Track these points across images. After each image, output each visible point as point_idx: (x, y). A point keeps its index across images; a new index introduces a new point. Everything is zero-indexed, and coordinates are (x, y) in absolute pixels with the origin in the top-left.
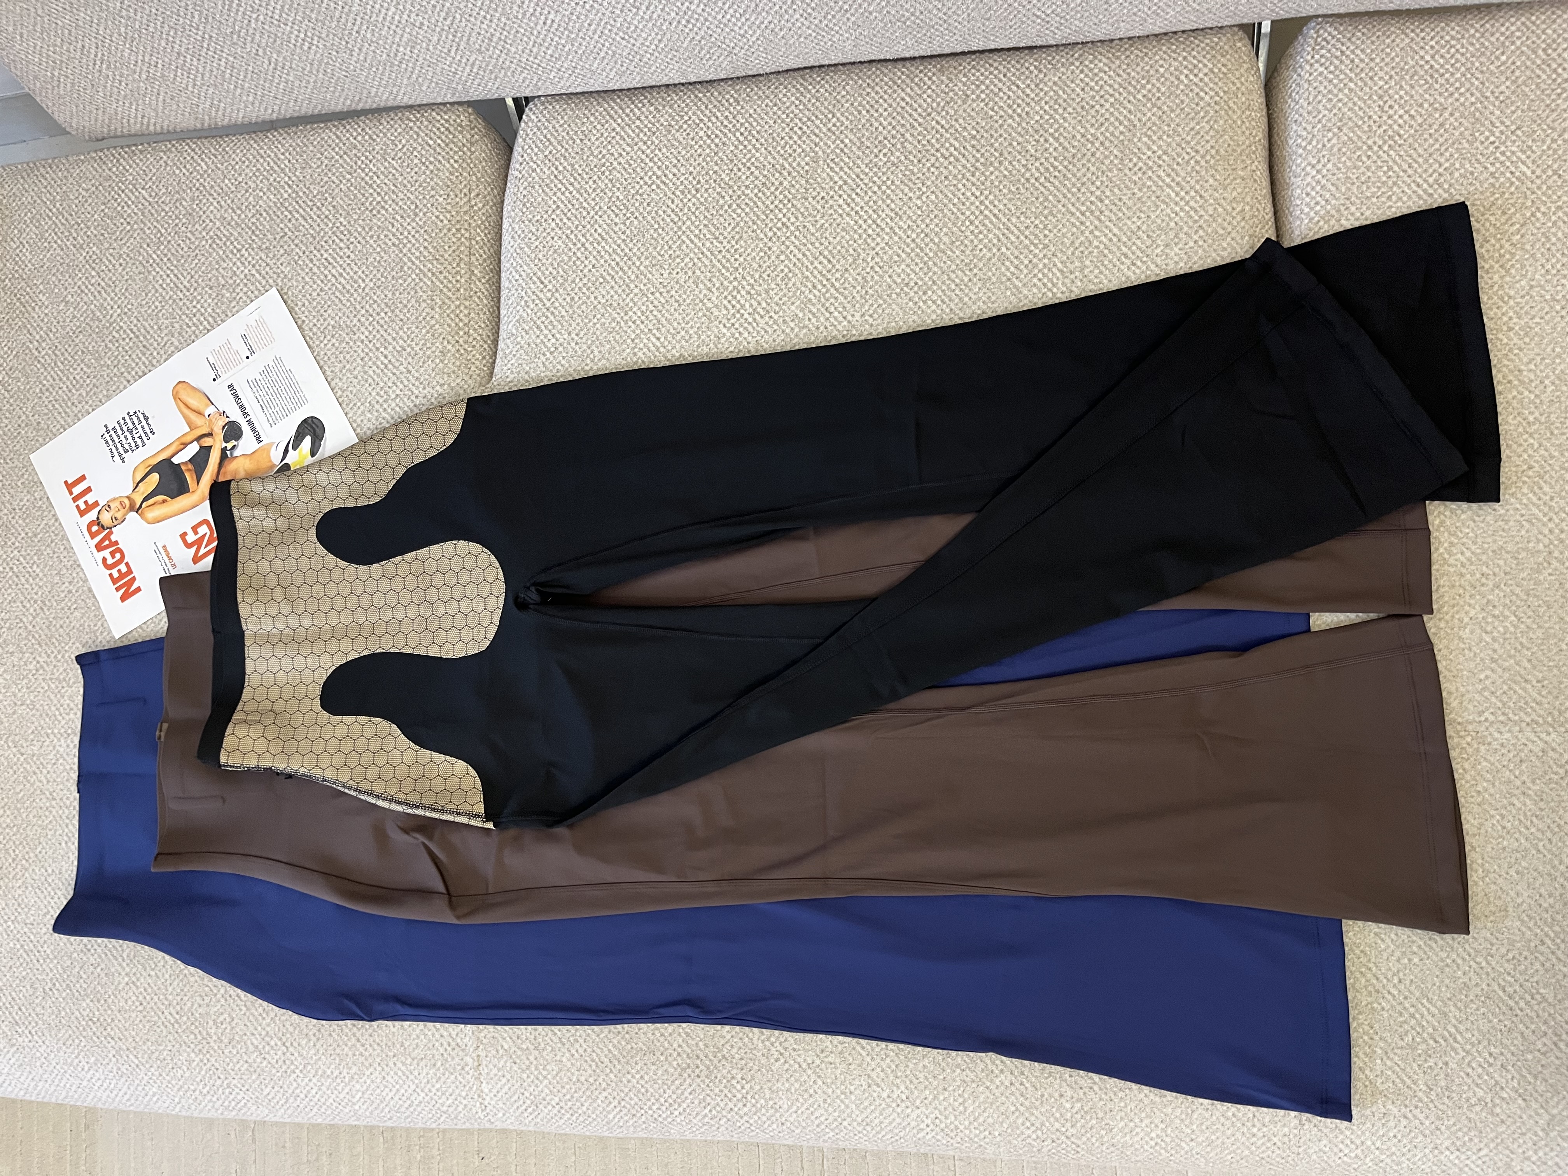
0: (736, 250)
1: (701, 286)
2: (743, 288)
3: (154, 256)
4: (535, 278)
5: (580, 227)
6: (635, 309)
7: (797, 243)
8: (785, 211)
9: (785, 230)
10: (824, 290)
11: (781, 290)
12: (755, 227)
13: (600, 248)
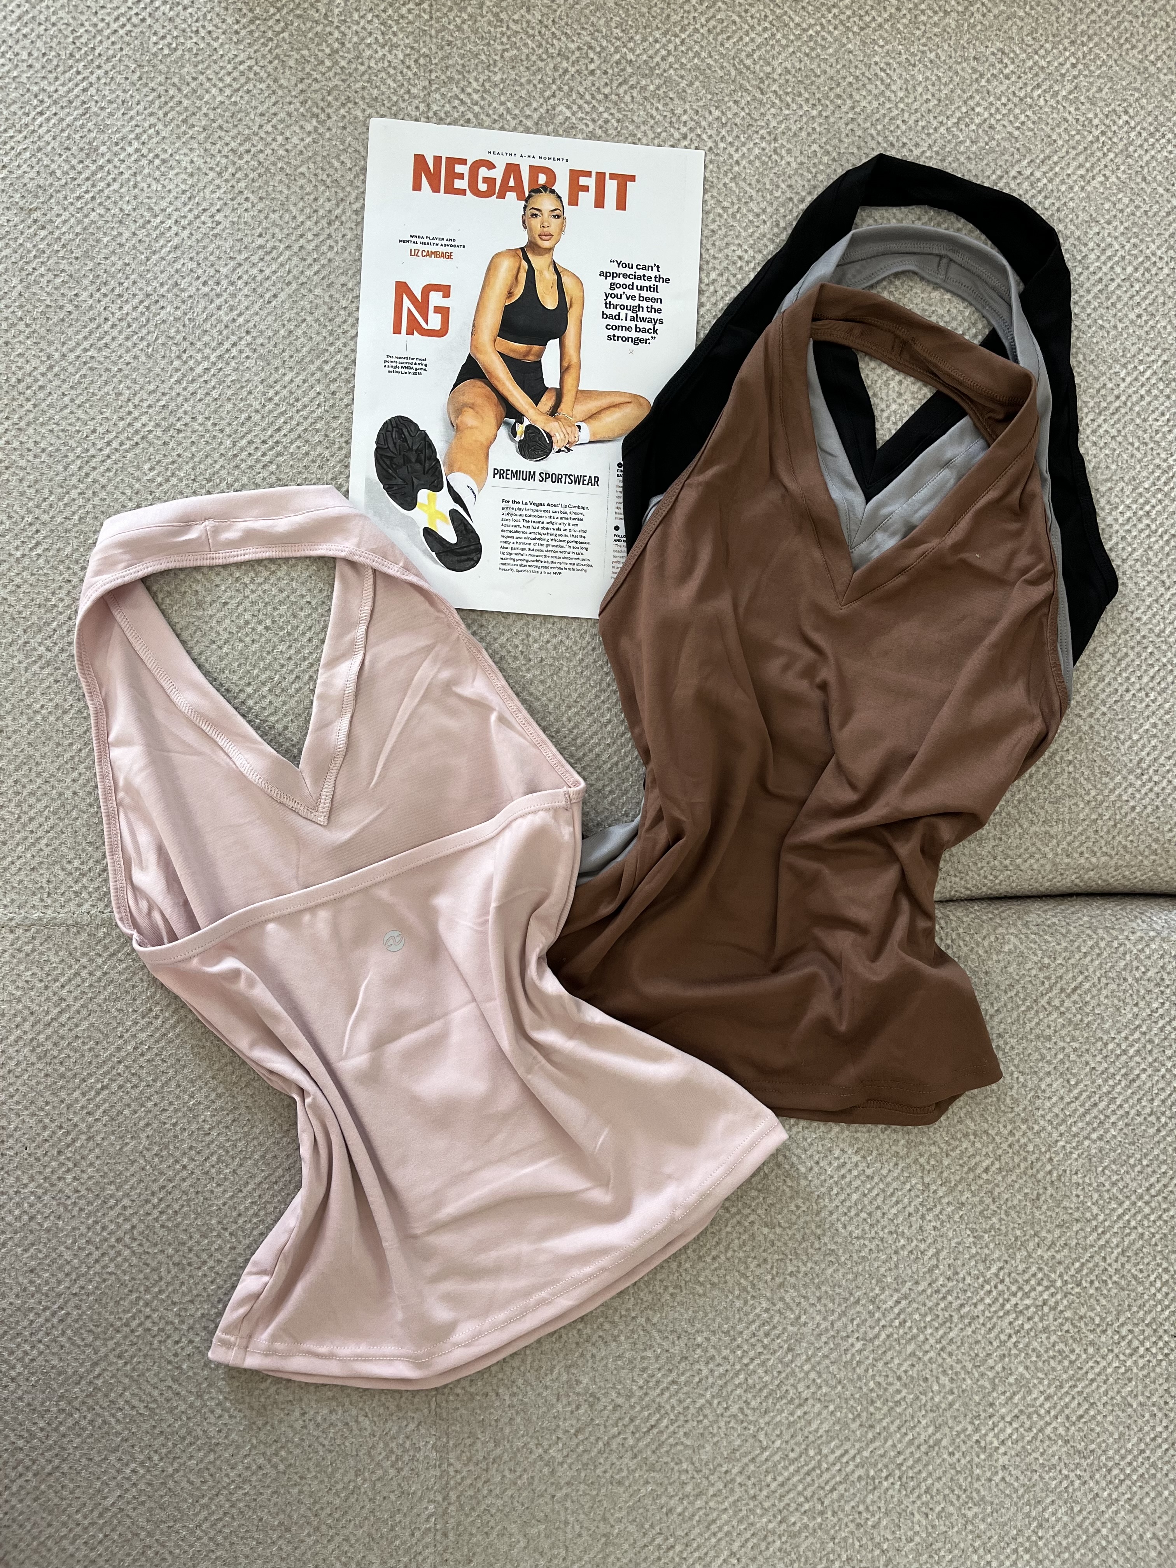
0: (1105, 1282)
1: (1057, 1232)
2: (1053, 1295)
3: (1148, 374)
4: (1080, 978)
5: (1149, 1047)
6: (1030, 1134)
7: (1109, 1370)
8: (1154, 1350)
9: (1128, 1351)
10: (1042, 1412)
11: (1047, 1351)
12: (1135, 1309)
13: (1118, 1077)
